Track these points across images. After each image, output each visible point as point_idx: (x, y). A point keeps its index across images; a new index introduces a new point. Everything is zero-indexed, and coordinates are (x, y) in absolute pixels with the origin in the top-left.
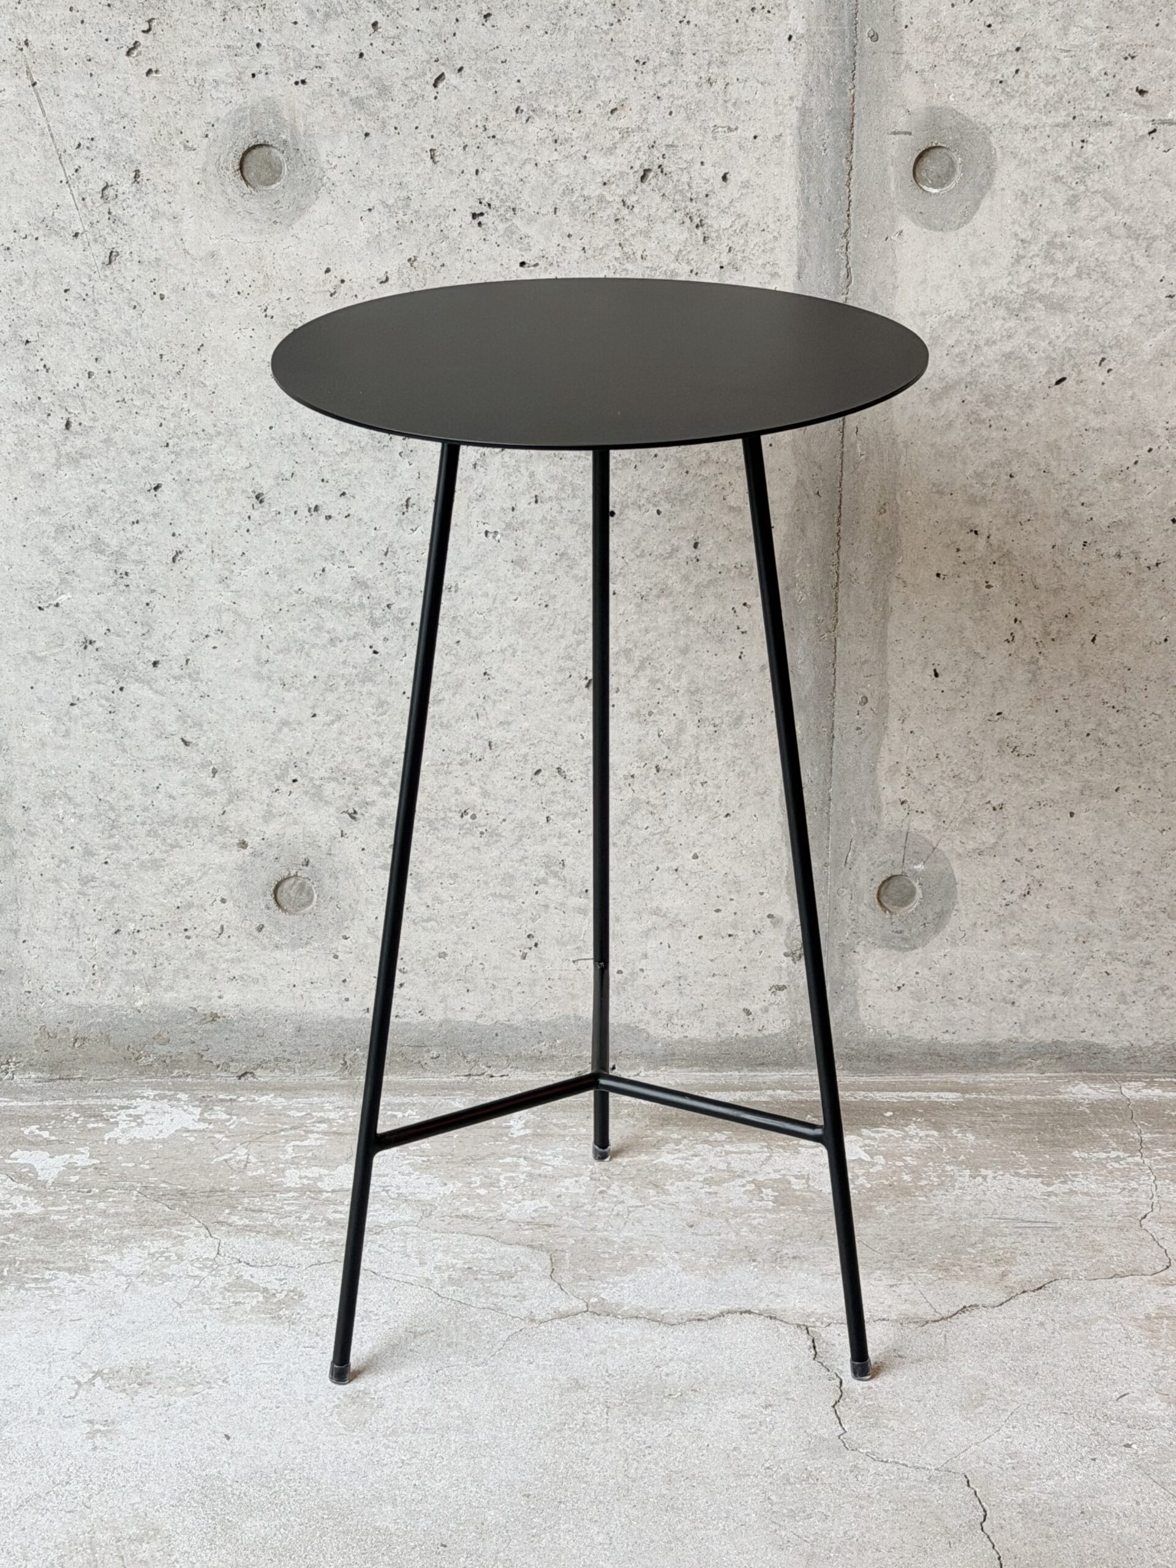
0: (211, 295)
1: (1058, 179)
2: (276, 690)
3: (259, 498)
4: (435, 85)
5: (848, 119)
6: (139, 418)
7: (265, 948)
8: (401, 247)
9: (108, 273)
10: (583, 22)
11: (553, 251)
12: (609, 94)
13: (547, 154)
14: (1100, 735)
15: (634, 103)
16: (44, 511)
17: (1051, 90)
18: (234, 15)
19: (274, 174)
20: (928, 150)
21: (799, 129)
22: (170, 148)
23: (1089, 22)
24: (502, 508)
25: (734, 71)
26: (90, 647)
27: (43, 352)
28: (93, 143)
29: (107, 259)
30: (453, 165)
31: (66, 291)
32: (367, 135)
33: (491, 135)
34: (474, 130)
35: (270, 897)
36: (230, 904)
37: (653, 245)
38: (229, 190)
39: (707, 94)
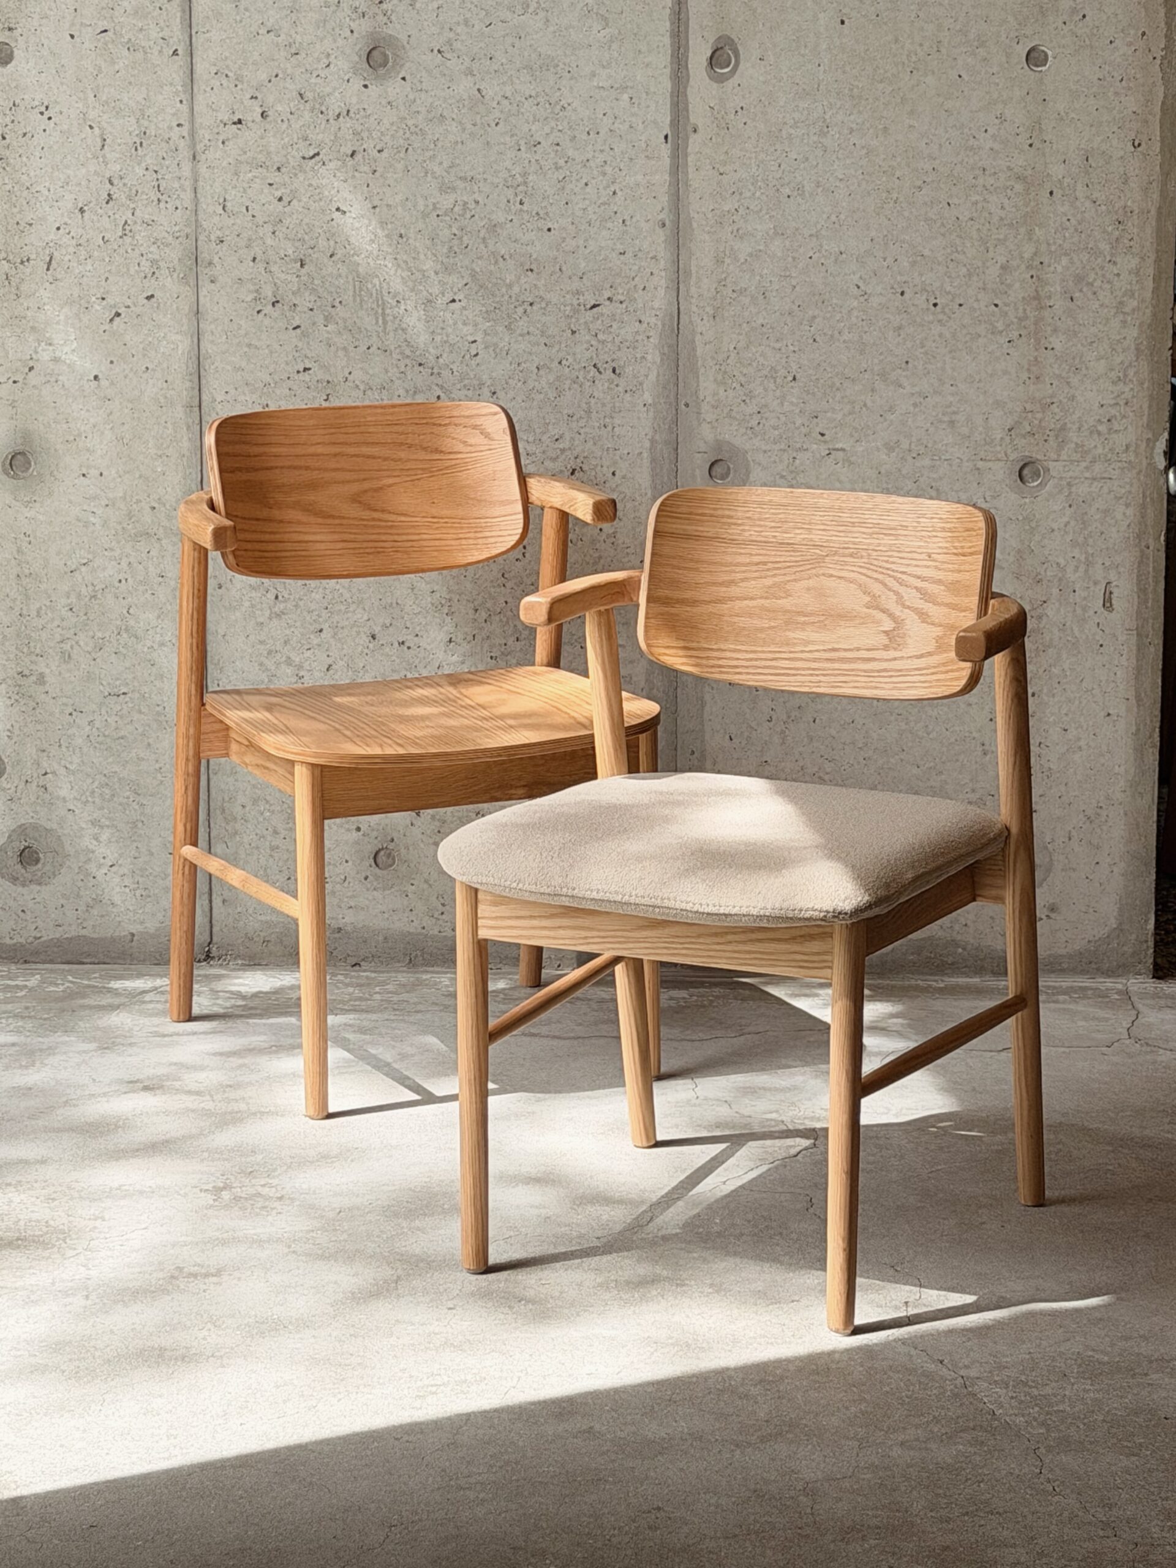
1: (782, 477)
3: (373, 637)
5: (675, 445)
6: (313, 594)
7: (368, 890)
10: (542, 396)
12: (554, 431)
14: (821, 774)
15: (567, 436)
16: (261, 642)
17: (776, 432)
18: (369, 392)
20: (716, 461)
21: (651, 449)
23: (794, 400)
24: (500, 645)
25: (617, 421)
35: (372, 861)
36: (350, 863)
39: (604, 432)
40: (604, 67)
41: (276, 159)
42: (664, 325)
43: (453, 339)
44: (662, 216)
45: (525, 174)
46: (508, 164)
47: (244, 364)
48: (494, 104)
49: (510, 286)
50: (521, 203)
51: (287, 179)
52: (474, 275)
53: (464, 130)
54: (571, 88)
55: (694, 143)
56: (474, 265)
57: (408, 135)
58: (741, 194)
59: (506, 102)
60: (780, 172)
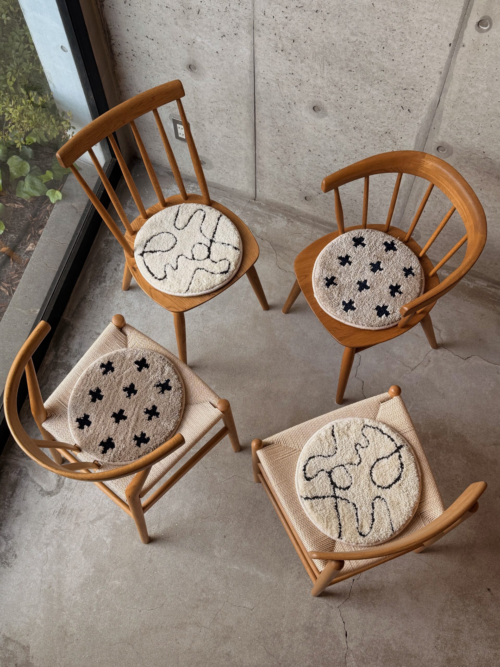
1: (464, 158)
2: (309, 175)
4: (350, 109)
5: (426, 138)
6: (291, 134)
7: (303, 203)
12: (382, 120)
13: (368, 124)
15: (387, 123)
16: (273, 140)
19: (319, 111)
20: (441, 146)
21: (417, 136)
22: (301, 101)
25: (406, 124)
26: (279, 159)
28: (288, 96)
29: (288, 112)
30: (351, 120)
31: (281, 114)
32: (337, 111)
33: (359, 118)
34: (356, 117)
35: (304, 198)
36: (298, 196)
39: (400, 126)
40: (429, 12)
41: (285, 3)
42: (432, 103)
43: (349, 82)
44: (441, 70)
45: (387, 39)
46: (381, 33)
47: (270, 65)
48: (379, 11)
49: (374, 73)
50: (383, 48)
51: (290, 12)
52: (360, 65)
53: (364, 16)
54: (413, 15)
55: (462, 50)
56: (361, 62)
57: (340, 11)
58: (477, 73)
59: (384, 12)
60: (496, 71)
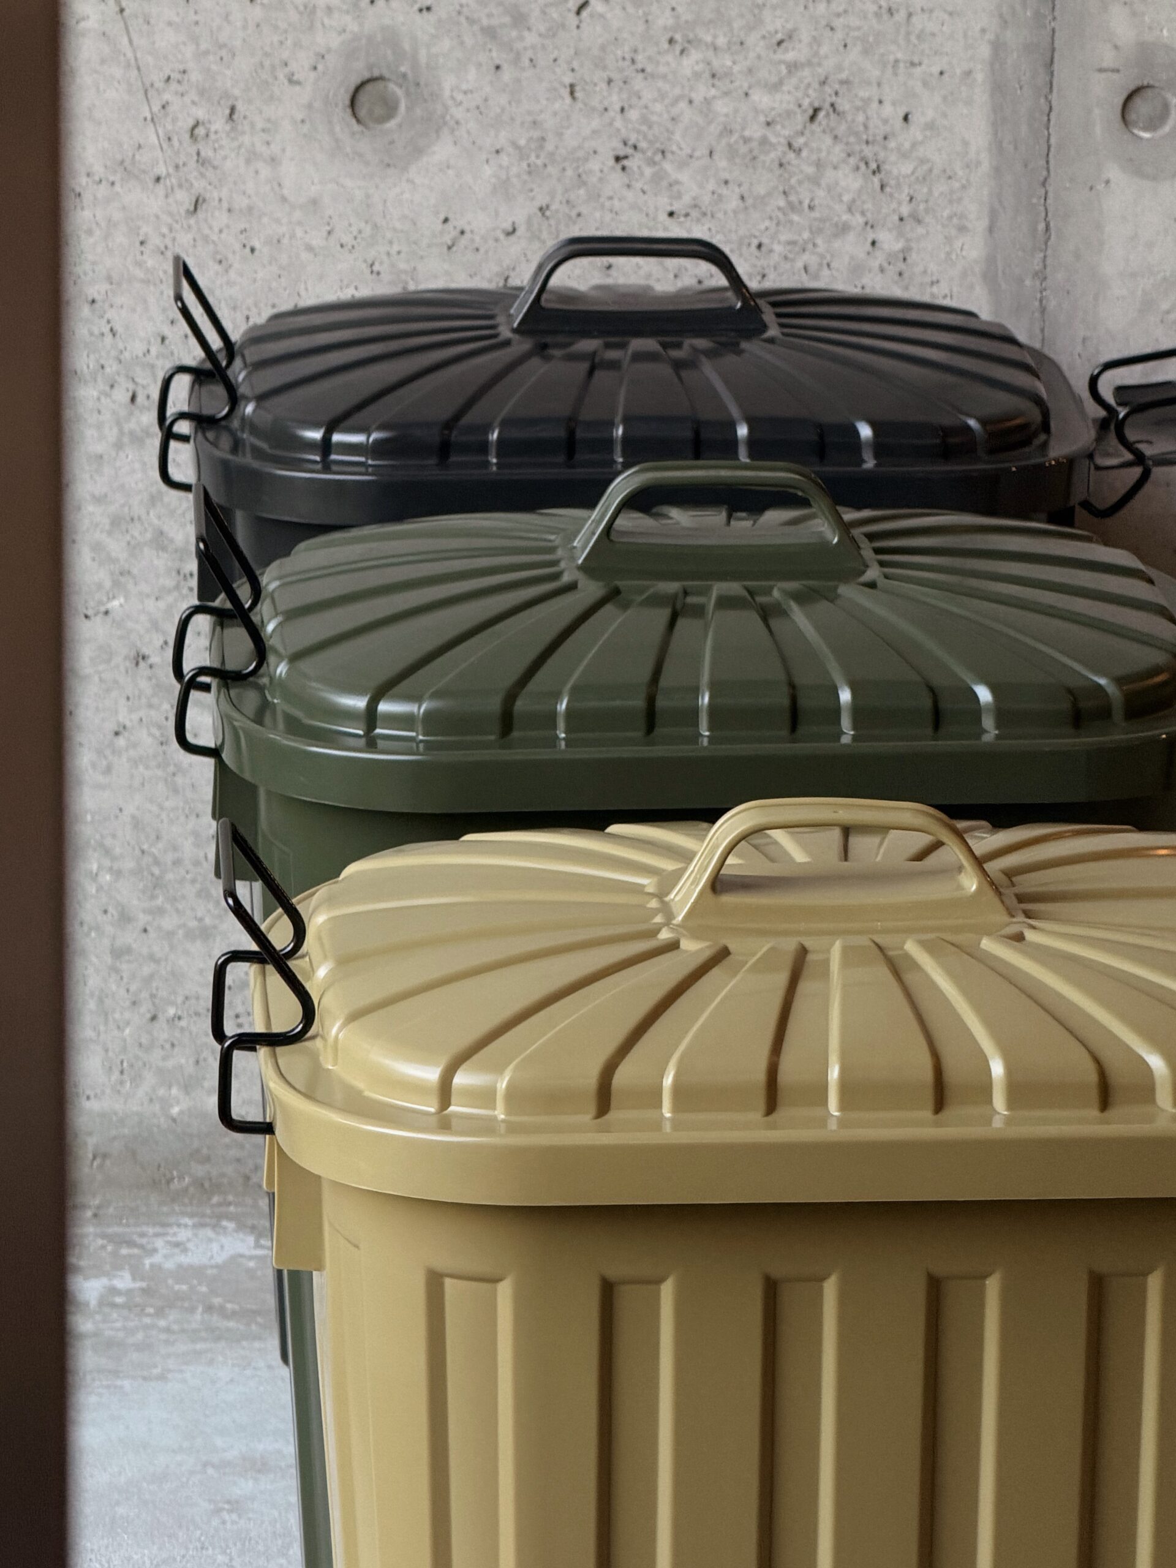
0: (309, 248)
4: (578, 13)
5: (1049, 55)
8: (531, 194)
9: (192, 221)
11: (706, 199)
12: (775, 23)
19: (390, 109)
21: (992, 64)
22: (270, 80)
26: (142, 664)
27: (110, 314)
28: (186, 77)
29: (192, 208)
30: (595, 102)
31: (142, 243)
32: (498, 67)
33: (639, 66)
34: (621, 63)
37: (821, 193)
38: (338, 129)
39: (887, 25)
